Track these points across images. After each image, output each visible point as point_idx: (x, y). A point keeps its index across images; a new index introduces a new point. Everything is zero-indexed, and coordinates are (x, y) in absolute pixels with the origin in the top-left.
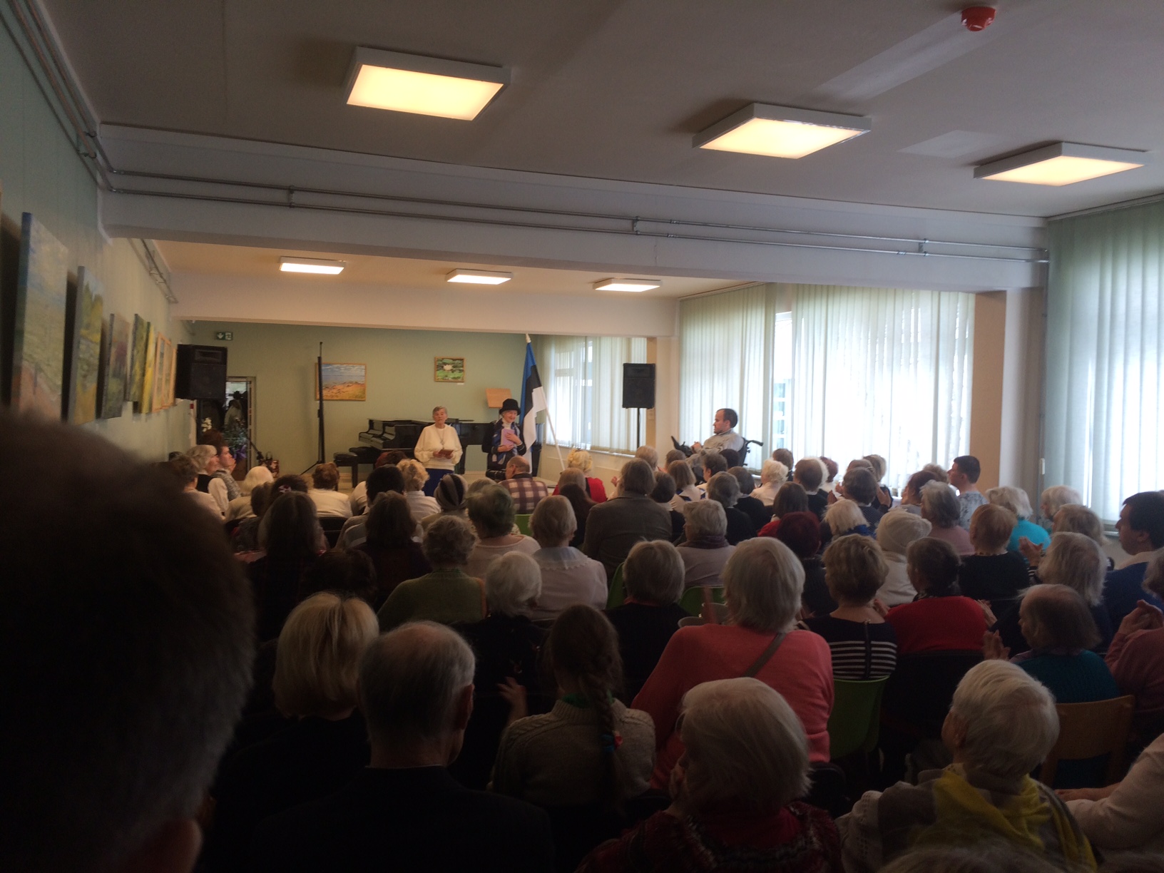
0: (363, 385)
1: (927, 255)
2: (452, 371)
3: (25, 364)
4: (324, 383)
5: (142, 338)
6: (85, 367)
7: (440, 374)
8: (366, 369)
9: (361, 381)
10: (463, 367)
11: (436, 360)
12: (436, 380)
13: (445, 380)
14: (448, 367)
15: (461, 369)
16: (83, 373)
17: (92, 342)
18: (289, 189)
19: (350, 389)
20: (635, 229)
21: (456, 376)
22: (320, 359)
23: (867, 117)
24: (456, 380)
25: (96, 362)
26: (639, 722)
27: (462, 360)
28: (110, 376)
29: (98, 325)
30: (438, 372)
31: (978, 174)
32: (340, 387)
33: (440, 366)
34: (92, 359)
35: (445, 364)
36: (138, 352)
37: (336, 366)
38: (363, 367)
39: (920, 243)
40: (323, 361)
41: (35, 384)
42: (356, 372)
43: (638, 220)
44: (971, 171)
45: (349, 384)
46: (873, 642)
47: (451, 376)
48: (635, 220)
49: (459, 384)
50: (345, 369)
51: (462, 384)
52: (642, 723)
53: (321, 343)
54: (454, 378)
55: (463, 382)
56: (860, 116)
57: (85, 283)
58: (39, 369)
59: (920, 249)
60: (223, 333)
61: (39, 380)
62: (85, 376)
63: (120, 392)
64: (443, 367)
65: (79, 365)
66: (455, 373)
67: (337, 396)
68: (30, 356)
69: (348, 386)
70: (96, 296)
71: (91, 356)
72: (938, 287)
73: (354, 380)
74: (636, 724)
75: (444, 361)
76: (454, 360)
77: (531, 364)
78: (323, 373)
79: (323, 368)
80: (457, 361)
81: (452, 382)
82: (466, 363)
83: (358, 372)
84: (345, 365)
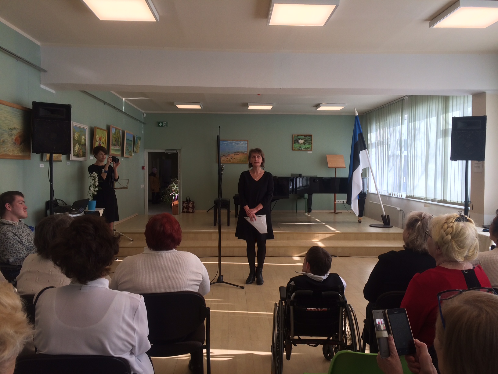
2: (304, 144)
7: (296, 146)
8: (248, 144)
10: (311, 141)
11: (293, 136)
12: (294, 150)
13: (299, 149)
14: (301, 141)
15: (310, 142)
19: (238, 156)
21: (307, 147)
22: (218, 137)
24: (306, 149)
27: (311, 136)
30: (294, 145)
32: (232, 155)
33: (295, 140)
35: (299, 139)
37: (230, 141)
40: (221, 138)
45: (238, 153)
47: (303, 147)
49: (308, 152)
50: (235, 144)
51: (311, 152)
53: (219, 127)
55: (311, 150)
60: (162, 123)
64: (298, 141)
66: (306, 144)
67: (230, 161)
73: (241, 150)
75: (299, 137)
76: (305, 136)
78: (221, 146)
79: (221, 143)
80: (307, 137)
81: (303, 150)
82: (313, 137)
83: (243, 145)
84: (235, 141)
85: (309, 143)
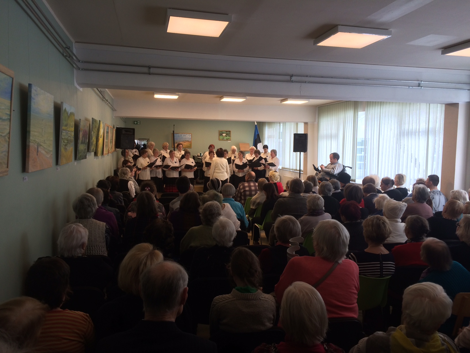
0: (191, 142)
1: (422, 88)
2: (226, 136)
3: (31, 144)
4: (175, 142)
5: (96, 127)
6: (66, 141)
7: (221, 137)
8: (191, 136)
9: (190, 140)
10: (230, 134)
11: (219, 132)
12: (219, 140)
13: (223, 140)
14: (224, 135)
16: (65, 144)
17: (69, 131)
18: (149, 67)
20: (291, 80)
21: (228, 138)
22: (173, 131)
23: (390, 30)
24: (227, 140)
25: (72, 138)
26: (268, 300)
27: (230, 132)
28: (80, 143)
29: (73, 124)
30: (220, 137)
31: (443, 53)
33: (221, 134)
34: (69, 138)
35: (223, 133)
36: (94, 133)
37: (180, 134)
38: (191, 135)
39: (419, 83)
40: (175, 132)
41: (38, 152)
42: (188, 137)
43: (293, 76)
44: (440, 52)
46: (383, 262)
47: (225, 138)
48: (292, 76)
49: (228, 141)
50: (184, 136)
51: (230, 141)
52: (269, 300)
53: (174, 125)
54: (226, 139)
55: (230, 140)
56: (387, 30)
57: (64, 108)
58: (39, 145)
59: (419, 85)
60: (137, 122)
61: (39, 149)
62: (66, 145)
63: (85, 149)
64: (222, 134)
65: (62, 141)
68: (34, 141)
69: (185, 142)
70: (70, 113)
71: (70, 136)
72: (429, 102)
73: (187, 140)
74: (266, 301)
76: (226, 131)
77: (257, 134)
78: (175, 137)
79: (175, 135)
80: (228, 132)
81: (225, 140)
82: (231, 133)
83: (189, 137)
84: (183, 134)
85: (229, 136)
